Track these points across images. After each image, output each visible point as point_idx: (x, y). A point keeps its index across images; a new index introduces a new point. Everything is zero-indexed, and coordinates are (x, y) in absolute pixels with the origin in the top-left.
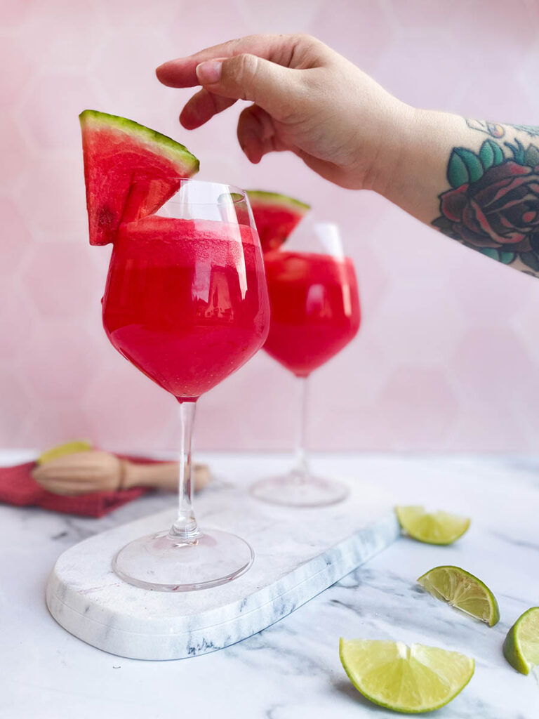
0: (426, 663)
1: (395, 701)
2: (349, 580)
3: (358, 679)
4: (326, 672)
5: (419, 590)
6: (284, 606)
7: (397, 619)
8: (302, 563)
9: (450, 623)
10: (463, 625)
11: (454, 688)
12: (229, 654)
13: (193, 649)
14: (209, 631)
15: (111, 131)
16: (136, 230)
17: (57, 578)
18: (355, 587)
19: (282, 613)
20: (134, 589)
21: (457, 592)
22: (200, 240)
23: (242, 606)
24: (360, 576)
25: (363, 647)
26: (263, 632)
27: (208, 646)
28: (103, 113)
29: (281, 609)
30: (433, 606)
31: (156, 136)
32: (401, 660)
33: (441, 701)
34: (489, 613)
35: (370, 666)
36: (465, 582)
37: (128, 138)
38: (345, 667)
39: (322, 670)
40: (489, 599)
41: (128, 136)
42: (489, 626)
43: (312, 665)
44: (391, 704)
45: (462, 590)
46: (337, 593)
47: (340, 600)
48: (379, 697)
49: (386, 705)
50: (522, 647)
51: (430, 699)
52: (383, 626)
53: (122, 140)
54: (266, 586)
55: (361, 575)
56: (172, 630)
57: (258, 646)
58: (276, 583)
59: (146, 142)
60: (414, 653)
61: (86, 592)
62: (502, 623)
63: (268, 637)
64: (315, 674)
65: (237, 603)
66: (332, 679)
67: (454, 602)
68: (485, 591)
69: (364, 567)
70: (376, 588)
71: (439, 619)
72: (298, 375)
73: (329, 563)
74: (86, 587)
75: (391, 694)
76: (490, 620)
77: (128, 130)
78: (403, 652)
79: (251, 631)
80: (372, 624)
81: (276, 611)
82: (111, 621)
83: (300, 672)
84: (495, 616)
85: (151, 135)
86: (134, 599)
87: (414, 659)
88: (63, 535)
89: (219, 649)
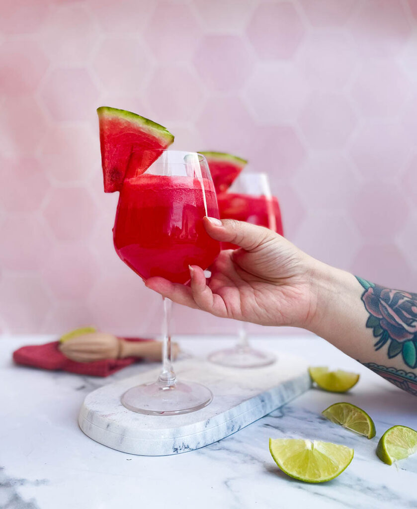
0: (323, 452)
1: (305, 475)
2: (277, 413)
3: (281, 462)
4: (261, 462)
6: (233, 426)
7: (308, 435)
8: (244, 401)
9: (342, 437)
10: (351, 438)
11: (341, 467)
12: (199, 453)
13: (176, 449)
14: (186, 439)
15: (119, 120)
16: (135, 183)
17: (86, 409)
18: (280, 417)
19: (232, 430)
20: (137, 414)
21: (348, 418)
22: (177, 189)
23: (207, 424)
24: (283, 411)
25: (285, 444)
26: (220, 441)
27: (186, 448)
28: (113, 109)
29: (231, 428)
30: (332, 427)
31: (147, 122)
32: (308, 450)
33: (333, 475)
34: (368, 430)
35: (288, 455)
36: (353, 412)
37: (129, 123)
38: (273, 456)
39: (259, 461)
40: (368, 421)
41: (129, 122)
42: (369, 439)
43: (252, 458)
44: (302, 477)
45: (351, 417)
46: (269, 420)
47: (270, 424)
48: (294, 473)
49: (298, 478)
50: (388, 448)
51: (326, 473)
52: (298, 438)
53: (125, 125)
54: (221, 412)
55: (284, 410)
56: (163, 437)
57: (218, 448)
58: (228, 411)
59: (141, 126)
60: (316, 446)
61: (106, 416)
62: (377, 436)
63: (224, 444)
64: (254, 463)
65: (203, 422)
66: (265, 466)
67: (346, 425)
68: (366, 416)
69: (287, 406)
70: (295, 417)
71: (335, 434)
73: (263, 401)
74: (106, 413)
75: (301, 471)
76: (369, 434)
77: (129, 119)
78: (309, 446)
79: (213, 440)
80: (291, 437)
81: (228, 428)
82: (124, 431)
83: (244, 462)
84: (372, 433)
85: (145, 121)
86: (137, 419)
87: (316, 450)
88: (83, 388)
89: (193, 450)
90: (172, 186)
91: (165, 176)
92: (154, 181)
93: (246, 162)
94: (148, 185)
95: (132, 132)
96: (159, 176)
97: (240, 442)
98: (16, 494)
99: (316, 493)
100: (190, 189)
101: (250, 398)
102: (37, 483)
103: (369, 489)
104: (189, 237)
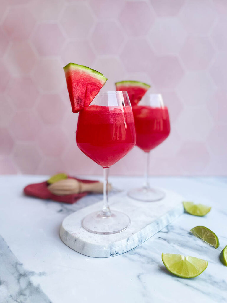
0: (191, 262)
1: (181, 274)
2: (165, 230)
3: (168, 266)
4: (157, 263)
5: (191, 234)
6: (142, 240)
7: (182, 245)
8: (148, 224)
9: (201, 247)
10: (205, 247)
11: (201, 271)
12: (124, 256)
13: (112, 254)
14: (117, 249)
15: (78, 70)
16: (88, 110)
17: (64, 229)
18: (167, 232)
19: (141, 242)
20: (90, 233)
21: (204, 235)
22: (111, 114)
23: (128, 240)
24: (169, 229)
25: (170, 256)
26: (135, 249)
27: (117, 253)
28: (76, 64)
29: (141, 241)
30: (195, 240)
31: (93, 71)
32: (183, 261)
33: (196, 275)
34: (216, 243)
35: (172, 262)
36: (207, 232)
37: (84, 72)
38: (164, 262)
39: (156, 262)
40: (216, 238)
42: (215, 248)
43: (153, 260)
44: (179, 275)
45: (206, 235)
46: (160, 235)
47: (162, 238)
48: (175, 272)
49: (177, 275)
50: (226, 256)
51: (192, 274)
52: (177, 247)
53: (82, 73)
54: (136, 233)
55: (169, 228)
56: (104, 248)
57: (134, 253)
58: (139, 232)
59: (90, 73)
60: (187, 259)
61: (75, 234)
62: (220, 247)
63: (137, 250)
64: (153, 264)
65: (126, 239)
66: (159, 266)
67: (203, 239)
68: (215, 236)
69: (171, 225)
70: (175, 233)
71: (197, 245)
72: (145, 152)
73: (158, 224)
74: (74, 232)
75: (179, 272)
76: (216, 246)
77: (84, 69)
78: (183, 258)
79: (131, 248)
80: (173, 246)
81: (139, 241)
82: (84, 245)
83: (148, 263)
84: (217, 245)
85: (92, 71)
86: (91, 237)
87: (187, 260)
88: (61, 211)
89: (120, 254)
90: (109, 112)
91: (105, 106)
92: (98, 109)
93: (150, 86)
94: (95, 112)
95: (86, 77)
96: (101, 106)
97: (146, 249)
98: (30, 282)
99: (187, 285)
100: (119, 114)
101: (151, 223)
102: (41, 274)
103: (215, 282)
104: (118, 139)
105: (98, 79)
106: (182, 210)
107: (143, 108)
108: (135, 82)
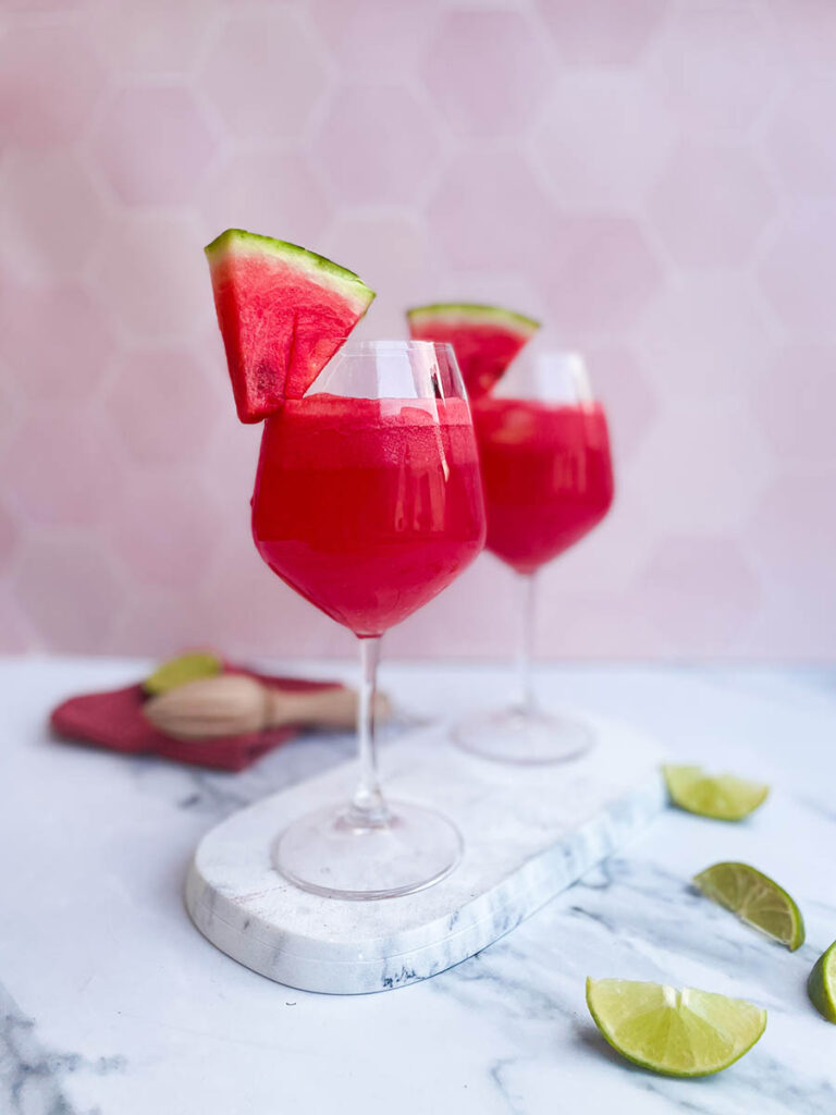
0: (701, 1013)
1: (660, 1059)
2: (595, 877)
3: (610, 1029)
4: (567, 1014)
5: (695, 892)
6: (507, 919)
7: (665, 939)
8: (529, 858)
9: (735, 944)
10: (753, 948)
11: (738, 1047)
12: (436, 987)
13: (390, 981)
14: (411, 959)
15: (264, 259)
17: (200, 878)
18: (603, 887)
19: (505, 928)
20: (305, 895)
21: (747, 900)
22: (390, 428)
23: (452, 923)
24: (611, 872)
25: (618, 991)
26: (481, 955)
27: (409, 977)
29: (502, 924)
30: (712, 917)
31: (320, 263)
32: (669, 1009)
33: (720, 1064)
34: (791, 932)
35: (627, 1014)
36: (758, 886)
37: (284, 266)
38: (593, 1015)
39: (562, 1011)
40: (791, 912)
41: (284, 264)
42: (791, 951)
43: (550, 1004)
44: (655, 1063)
45: (754, 898)
46: (583, 897)
47: (583, 907)
48: (639, 1054)
49: (647, 1064)
51: (706, 1059)
52: (644, 947)
53: (276, 270)
54: (483, 893)
55: (612, 868)
56: (361, 956)
57: (475, 975)
58: (498, 886)
59: (309, 271)
60: (686, 1000)
61: (243, 899)
62: (809, 947)
63: (487, 961)
64: (552, 1018)
65: (447, 919)
66: (575, 1026)
67: (743, 912)
68: (787, 901)
69: (617, 857)
70: (635, 889)
71: (719, 937)
72: (521, 572)
73: (567, 853)
74: (242, 892)
75: (654, 1051)
76: (792, 941)
77: (285, 256)
78: (671, 998)
79: (465, 954)
80: (629, 945)
81: (496, 925)
82: (280, 943)
83: (532, 1014)
84: (797, 937)
85: (316, 261)
86: (307, 911)
87: (685, 1008)
88: (192, 802)
89: (424, 979)
90: (381, 424)
91: (365, 400)
92: (340, 411)
93: (537, 325)
94: (326, 420)
95: (292, 285)
96: (353, 400)
97: (522, 956)
98: (61, 1097)
99: (686, 1105)
100: (420, 428)
101: (541, 852)
102: (108, 1065)
103: (795, 1090)
104: (417, 525)
105: (337, 291)
106: (658, 797)
107: (511, 406)
108: (481, 307)
